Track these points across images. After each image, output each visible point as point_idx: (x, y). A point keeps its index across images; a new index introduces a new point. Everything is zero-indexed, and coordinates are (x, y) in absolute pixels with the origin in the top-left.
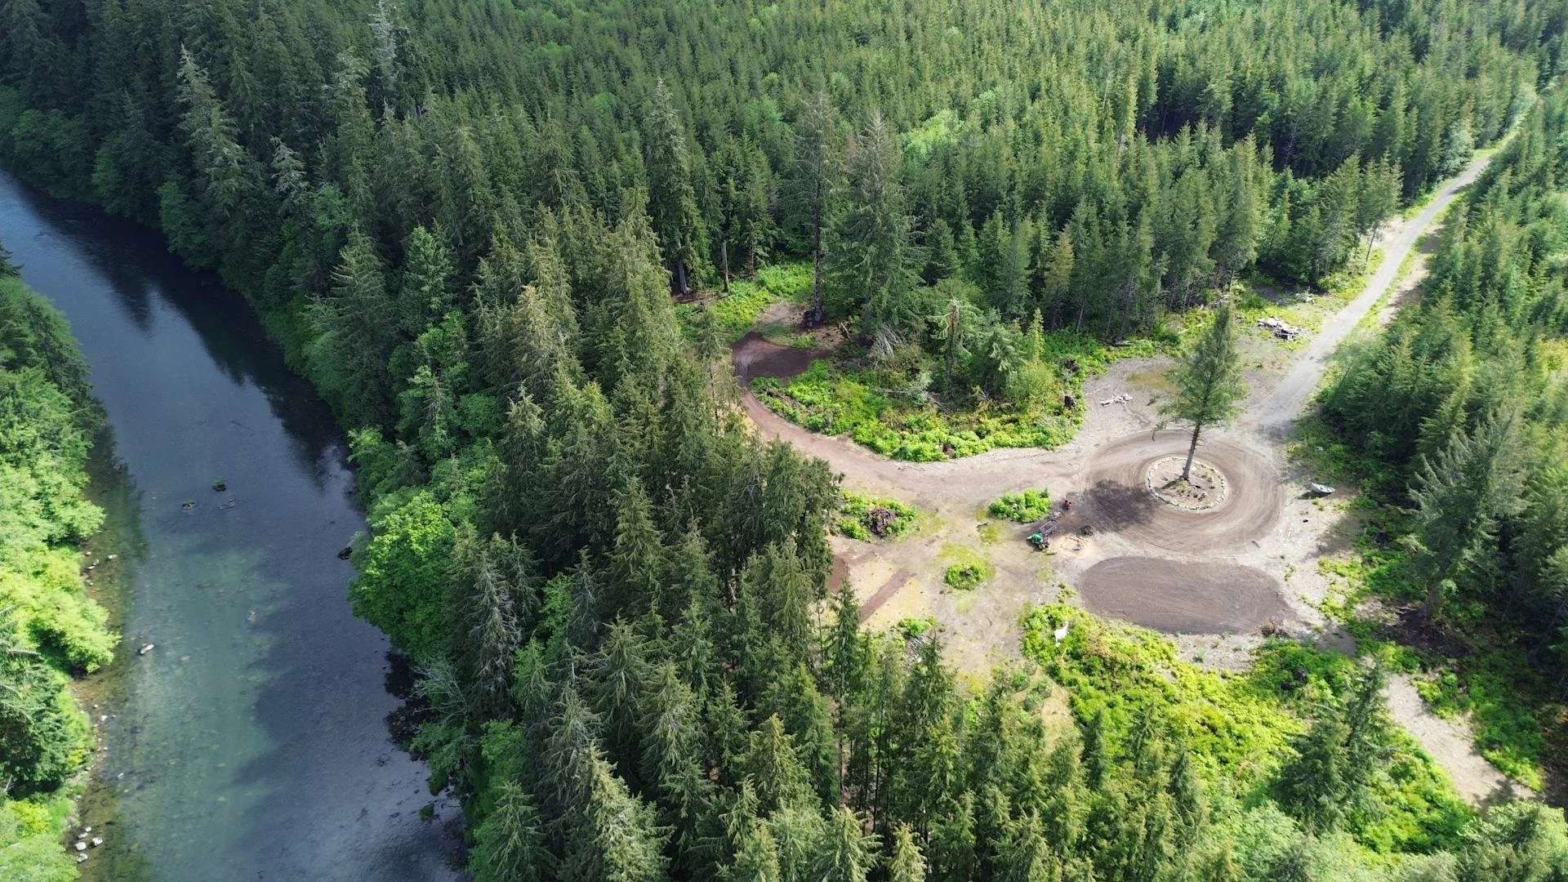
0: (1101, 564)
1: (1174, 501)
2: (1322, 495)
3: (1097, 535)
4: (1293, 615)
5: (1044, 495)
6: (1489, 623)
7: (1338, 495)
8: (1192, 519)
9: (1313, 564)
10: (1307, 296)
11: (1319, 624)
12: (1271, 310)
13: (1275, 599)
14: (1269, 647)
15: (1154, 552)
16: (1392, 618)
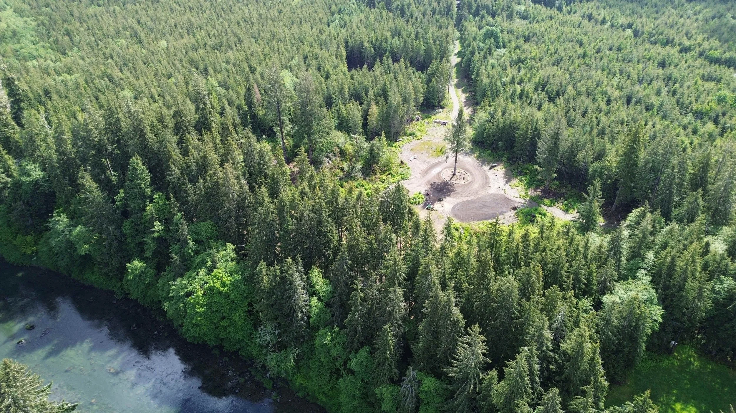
0: (453, 208)
1: (457, 182)
2: (495, 166)
3: (444, 199)
4: (516, 202)
5: (420, 193)
6: (562, 185)
7: (498, 165)
8: (465, 185)
9: (508, 186)
10: (439, 110)
11: (524, 202)
12: (433, 117)
13: (507, 200)
14: (517, 213)
15: (466, 199)
16: (539, 193)
